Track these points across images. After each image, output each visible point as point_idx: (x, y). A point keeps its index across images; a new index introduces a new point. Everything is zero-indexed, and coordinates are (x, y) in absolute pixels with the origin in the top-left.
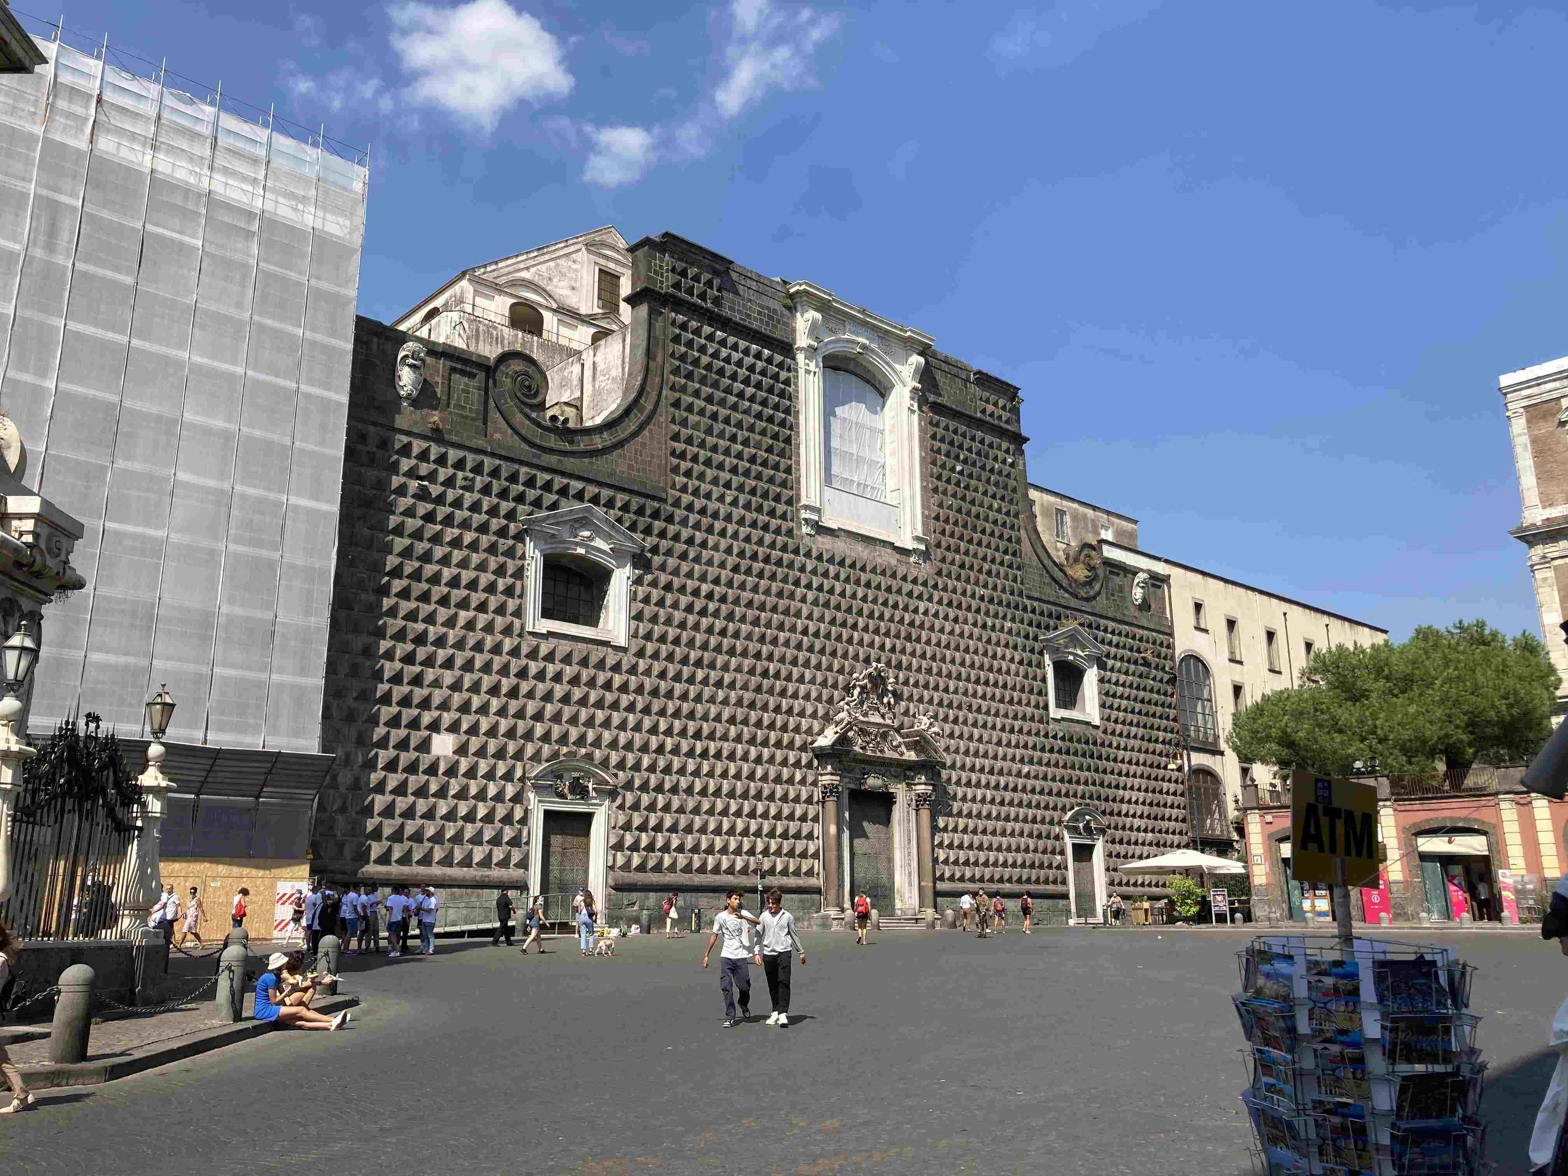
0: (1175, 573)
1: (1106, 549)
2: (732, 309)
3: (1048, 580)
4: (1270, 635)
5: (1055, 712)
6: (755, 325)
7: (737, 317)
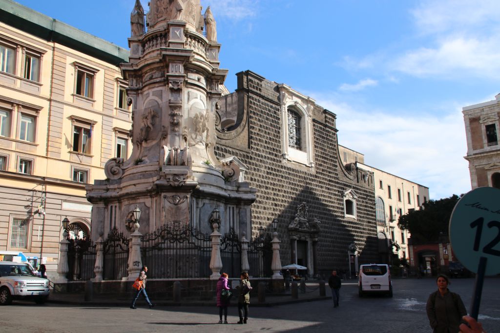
0: (375, 171)
1: (357, 163)
2: (264, 93)
3: (344, 175)
4: (399, 190)
5: (347, 216)
6: (270, 98)
7: (266, 96)
